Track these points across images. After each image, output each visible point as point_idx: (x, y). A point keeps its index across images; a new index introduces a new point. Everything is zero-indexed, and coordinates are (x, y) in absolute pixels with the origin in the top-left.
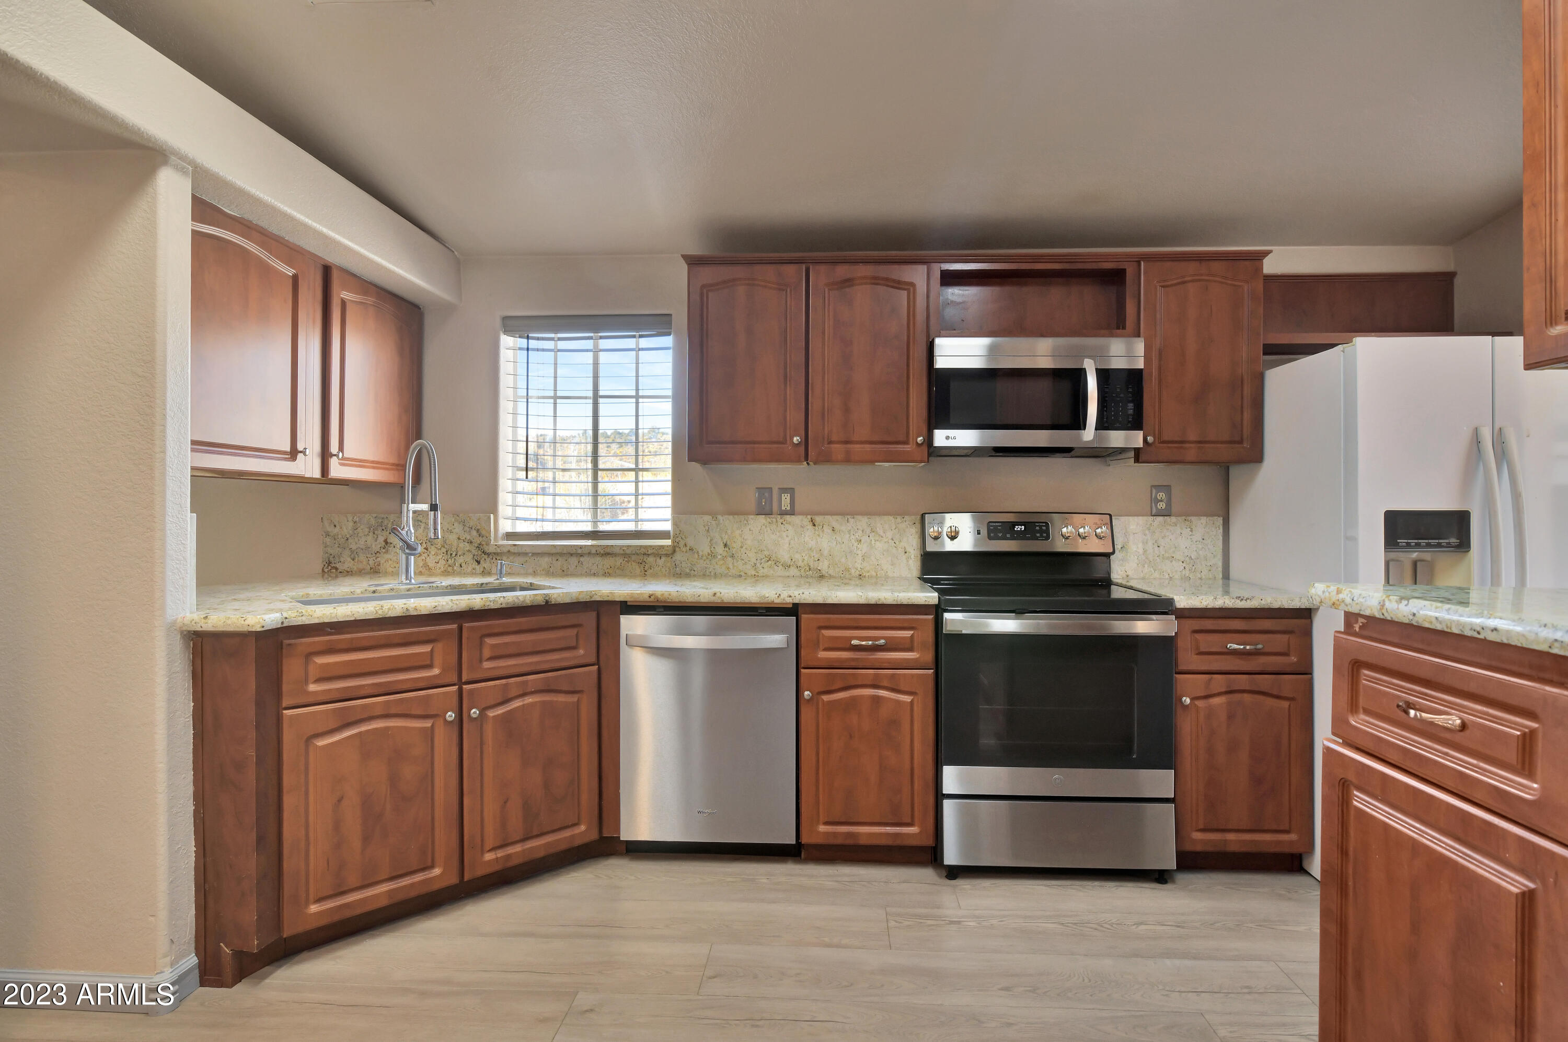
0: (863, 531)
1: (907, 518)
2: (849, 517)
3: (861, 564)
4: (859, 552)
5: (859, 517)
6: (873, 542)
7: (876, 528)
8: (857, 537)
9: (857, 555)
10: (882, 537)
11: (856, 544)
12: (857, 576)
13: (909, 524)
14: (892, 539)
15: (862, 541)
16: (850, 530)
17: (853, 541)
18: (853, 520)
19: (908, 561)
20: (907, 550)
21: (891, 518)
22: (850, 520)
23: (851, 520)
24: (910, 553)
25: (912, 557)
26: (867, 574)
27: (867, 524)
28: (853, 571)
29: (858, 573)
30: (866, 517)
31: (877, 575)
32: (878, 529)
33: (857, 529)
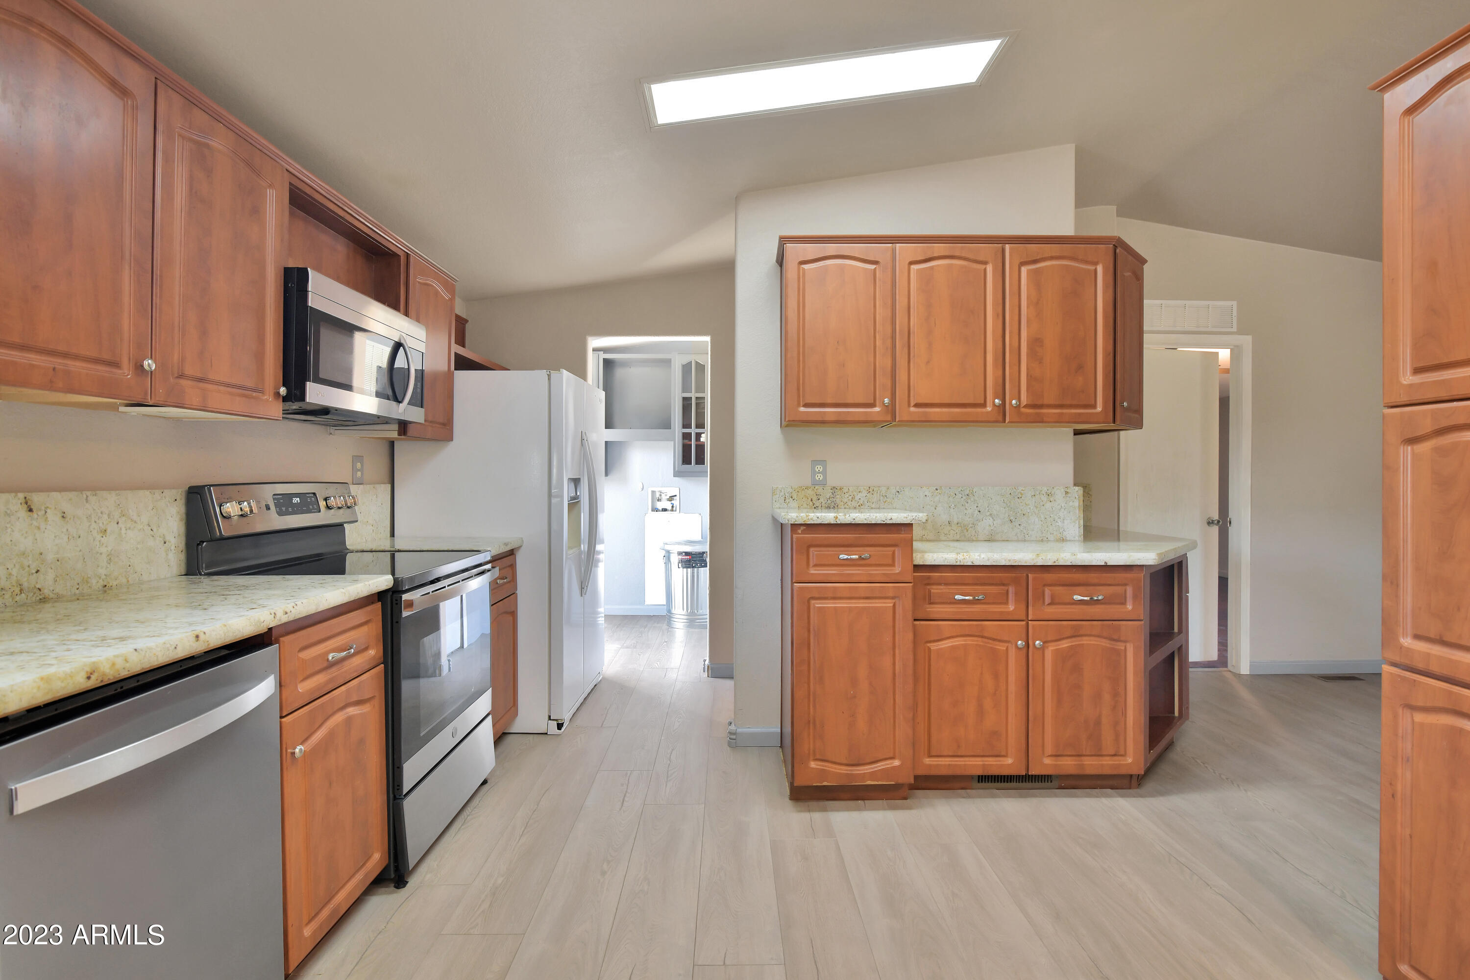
0: (109, 515)
1: (167, 492)
2: (89, 493)
3: (107, 567)
4: (103, 550)
5: (105, 494)
6: (123, 531)
7: (128, 511)
8: (101, 525)
9: (101, 554)
10: (135, 522)
11: (98, 537)
12: (101, 587)
13: (169, 502)
14: (149, 526)
15: (108, 531)
16: (90, 516)
17: (95, 533)
18: (95, 498)
19: (167, 555)
20: (167, 539)
21: (147, 492)
22: (90, 498)
23: (92, 499)
24: (170, 542)
25: (173, 548)
26: (115, 583)
27: (115, 502)
28: (94, 581)
29: (101, 583)
30: (113, 493)
31: (128, 581)
32: (130, 511)
33: (102, 513)
